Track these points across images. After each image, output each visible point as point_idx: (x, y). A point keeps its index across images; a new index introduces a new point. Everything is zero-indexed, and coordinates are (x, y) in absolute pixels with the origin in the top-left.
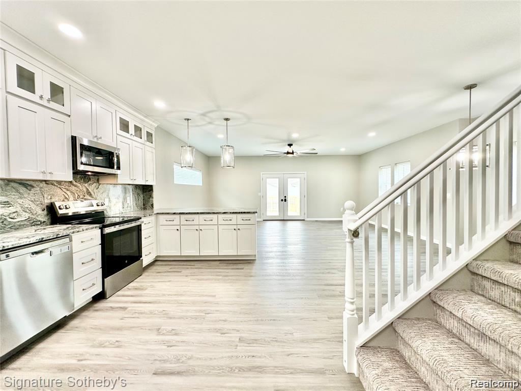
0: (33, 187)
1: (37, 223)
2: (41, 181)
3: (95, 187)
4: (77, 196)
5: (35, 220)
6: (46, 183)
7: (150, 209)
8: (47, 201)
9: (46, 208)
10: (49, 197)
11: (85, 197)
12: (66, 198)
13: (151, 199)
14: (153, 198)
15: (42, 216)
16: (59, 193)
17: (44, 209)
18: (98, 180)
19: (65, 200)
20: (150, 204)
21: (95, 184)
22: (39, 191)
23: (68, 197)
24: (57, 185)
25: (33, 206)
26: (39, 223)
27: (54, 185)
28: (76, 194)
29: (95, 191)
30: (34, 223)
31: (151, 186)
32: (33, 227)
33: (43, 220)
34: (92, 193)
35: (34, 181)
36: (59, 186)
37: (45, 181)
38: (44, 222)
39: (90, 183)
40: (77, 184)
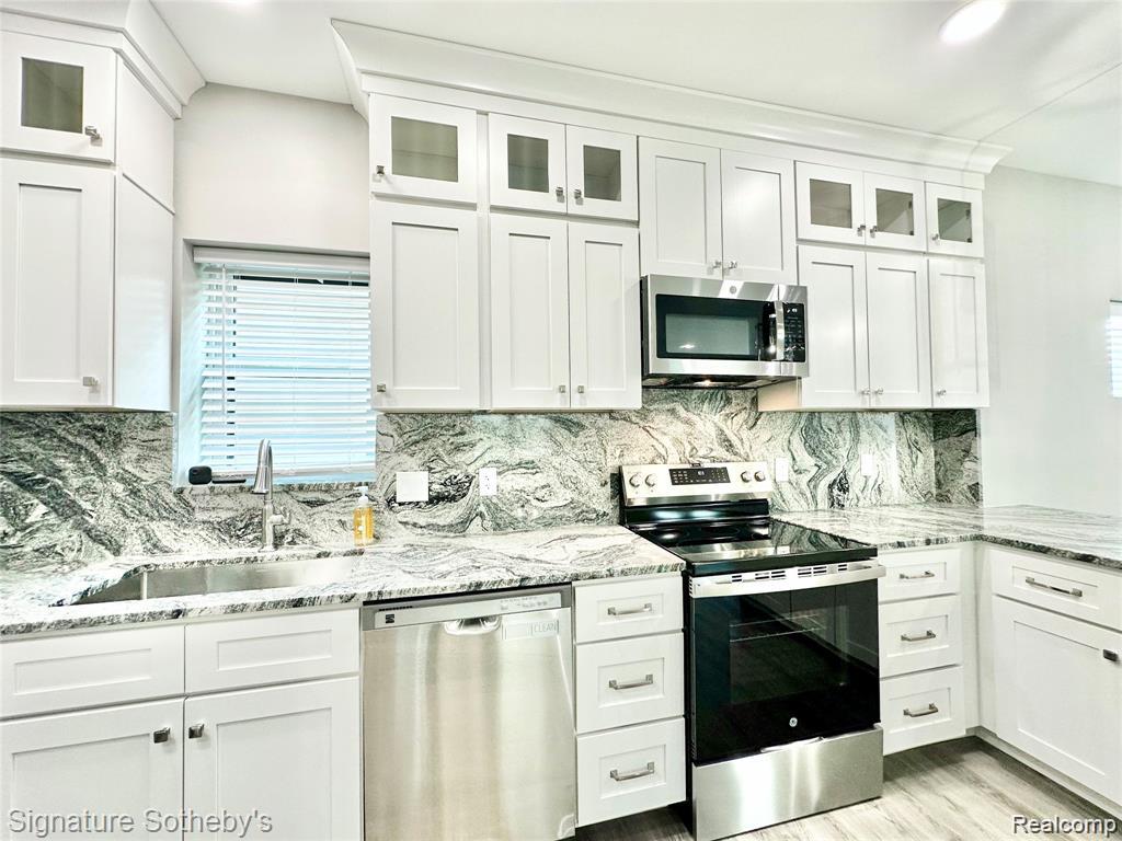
0: (581, 427)
1: (590, 516)
2: (600, 413)
3: (746, 421)
4: (689, 448)
5: (584, 508)
6: (612, 418)
7: (965, 503)
8: (611, 465)
9: (609, 480)
10: (618, 452)
11: (713, 454)
12: (660, 455)
13: (968, 465)
14: (976, 459)
15: (602, 501)
16: (641, 441)
17: (606, 483)
18: (755, 401)
19: (658, 461)
20: (964, 482)
21: (744, 415)
22: (595, 438)
23: (664, 453)
24: (638, 421)
25: (582, 475)
26: (594, 516)
27: (631, 422)
28: (687, 444)
29: (745, 434)
30: (584, 516)
31: (970, 414)
32: (581, 524)
33: (601, 510)
34: (735, 441)
35: (584, 412)
36: (642, 423)
37: (610, 412)
38: (605, 514)
39: (727, 410)
40: (690, 415)
